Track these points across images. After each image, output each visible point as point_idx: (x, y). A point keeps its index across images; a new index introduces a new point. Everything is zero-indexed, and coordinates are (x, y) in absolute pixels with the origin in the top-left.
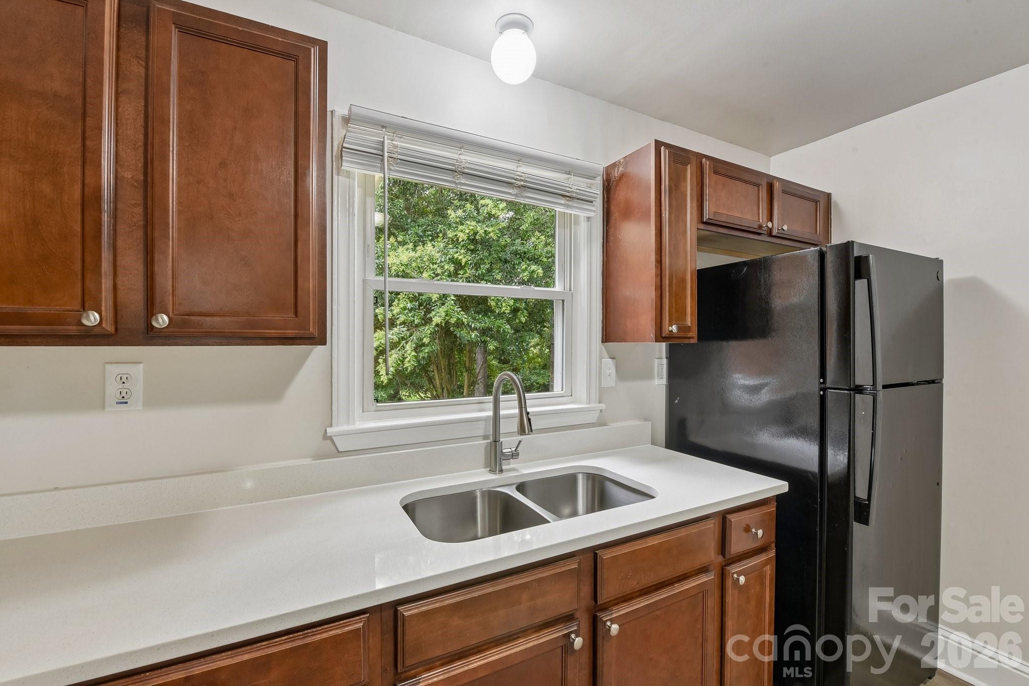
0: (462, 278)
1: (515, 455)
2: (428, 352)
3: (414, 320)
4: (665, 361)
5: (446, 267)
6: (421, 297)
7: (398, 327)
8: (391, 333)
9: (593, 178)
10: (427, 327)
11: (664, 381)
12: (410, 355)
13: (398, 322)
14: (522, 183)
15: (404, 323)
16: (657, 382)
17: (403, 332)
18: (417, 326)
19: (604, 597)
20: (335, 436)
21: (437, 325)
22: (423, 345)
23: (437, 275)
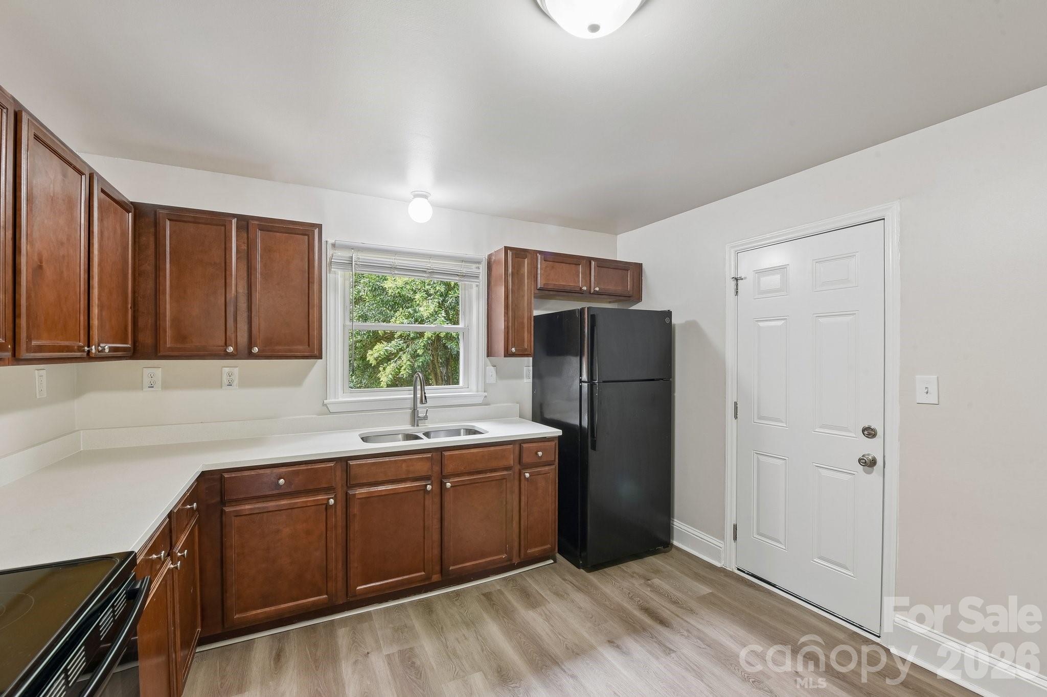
0: (452, 297)
1: (425, 418)
2: (422, 362)
3: (410, 334)
4: (531, 368)
5: (437, 288)
6: (416, 314)
7: (395, 340)
8: (389, 345)
9: (479, 263)
10: (421, 340)
11: (531, 380)
12: (405, 364)
13: (396, 336)
14: (431, 271)
15: (401, 336)
16: (525, 380)
17: (399, 344)
18: (413, 339)
19: (445, 472)
20: (328, 404)
21: (429, 339)
22: (418, 355)
23: (430, 295)
